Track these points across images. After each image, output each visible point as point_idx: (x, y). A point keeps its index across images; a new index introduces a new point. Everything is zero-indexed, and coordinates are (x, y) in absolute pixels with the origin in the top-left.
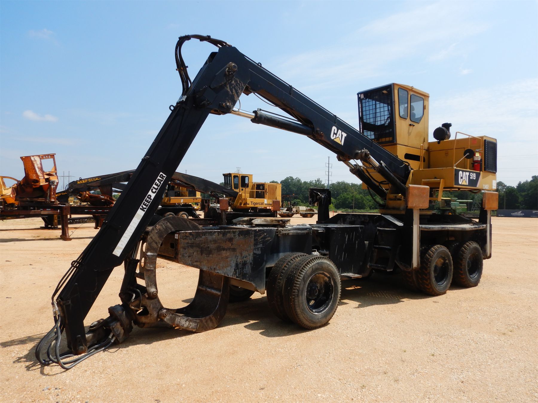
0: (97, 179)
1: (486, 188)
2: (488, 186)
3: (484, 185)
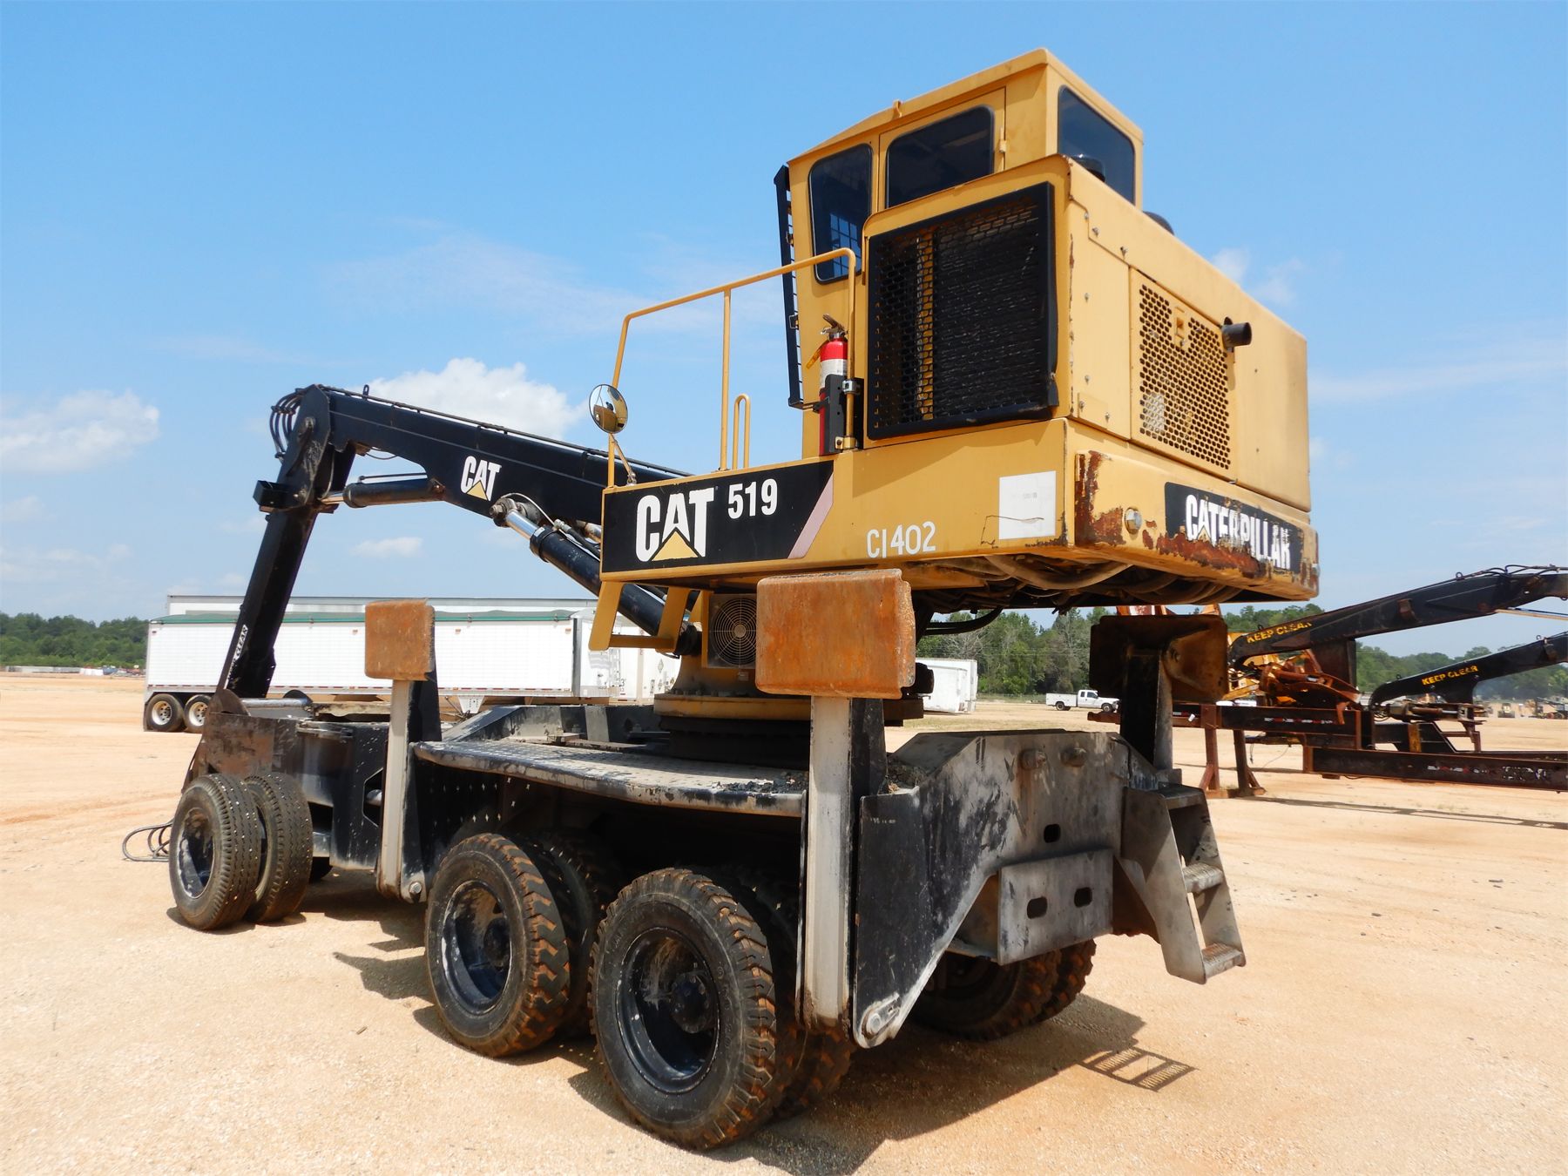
0: (1299, 627)
1: (904, 547)
2: (926, 532)
3: (873, 535)
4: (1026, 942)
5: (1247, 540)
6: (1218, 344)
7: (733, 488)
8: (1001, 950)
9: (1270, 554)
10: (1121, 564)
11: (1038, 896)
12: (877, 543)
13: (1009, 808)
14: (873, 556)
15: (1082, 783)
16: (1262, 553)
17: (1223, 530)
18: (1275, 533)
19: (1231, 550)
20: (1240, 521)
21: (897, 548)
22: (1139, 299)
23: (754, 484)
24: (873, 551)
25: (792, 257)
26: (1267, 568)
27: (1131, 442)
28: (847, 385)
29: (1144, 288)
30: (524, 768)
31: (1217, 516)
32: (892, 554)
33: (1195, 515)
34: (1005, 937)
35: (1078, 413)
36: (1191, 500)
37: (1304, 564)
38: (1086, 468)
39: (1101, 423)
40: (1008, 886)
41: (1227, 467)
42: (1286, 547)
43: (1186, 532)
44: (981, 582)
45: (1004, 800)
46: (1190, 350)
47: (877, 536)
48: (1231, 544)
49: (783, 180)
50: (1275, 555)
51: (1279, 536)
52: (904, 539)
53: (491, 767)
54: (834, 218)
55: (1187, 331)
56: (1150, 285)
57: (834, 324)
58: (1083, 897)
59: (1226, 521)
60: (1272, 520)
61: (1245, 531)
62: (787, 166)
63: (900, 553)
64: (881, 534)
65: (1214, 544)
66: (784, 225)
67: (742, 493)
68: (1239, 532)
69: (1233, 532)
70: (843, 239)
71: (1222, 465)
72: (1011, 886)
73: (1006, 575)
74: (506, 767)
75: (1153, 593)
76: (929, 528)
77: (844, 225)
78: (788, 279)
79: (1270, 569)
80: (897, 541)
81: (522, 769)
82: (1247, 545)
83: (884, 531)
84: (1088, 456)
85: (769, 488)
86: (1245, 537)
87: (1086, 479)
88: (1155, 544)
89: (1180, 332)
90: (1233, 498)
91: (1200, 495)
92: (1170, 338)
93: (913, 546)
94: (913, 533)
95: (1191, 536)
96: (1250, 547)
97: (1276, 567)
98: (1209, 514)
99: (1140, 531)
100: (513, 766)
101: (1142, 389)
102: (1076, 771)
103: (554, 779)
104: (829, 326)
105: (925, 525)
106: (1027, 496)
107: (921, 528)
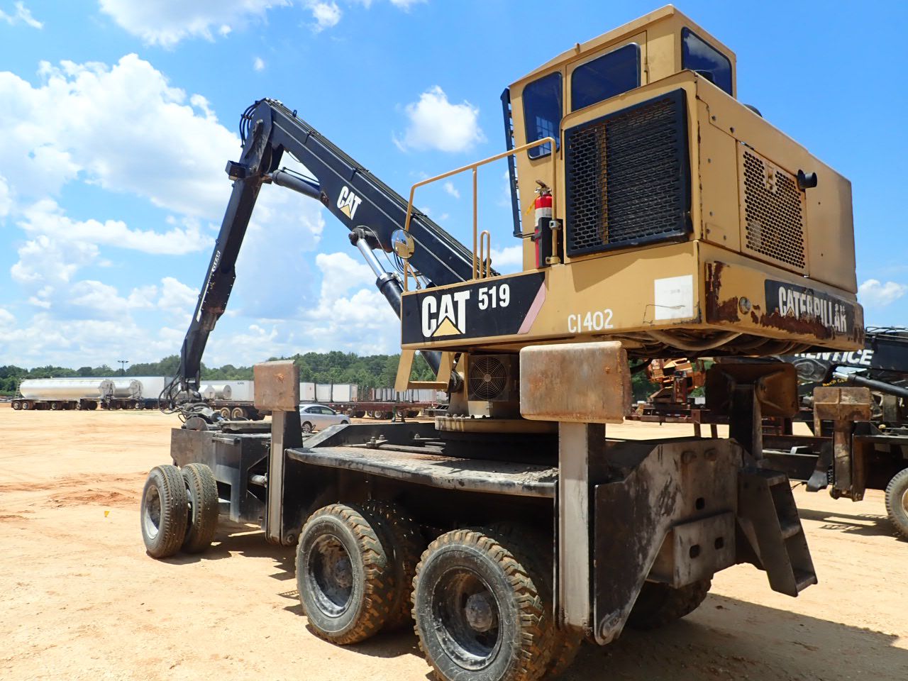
1: (592, 326)
2: (606, 316)
3: (572, 319)
4: (689, 573)
5: (818, 314)
6: (795, 187)
7: (481, 290)
8: (676, 579)
9: (833, 323)
10: (735, 333)
11: (695, 544)
12: (574, 323)
13: (677, 489)
14: (573, 331)
15: (716, 471)
16: (828, 322)
17: (803, 308)
18: (837, 309)
19: (808, 322)
20: (813, 302)
21: (587, 327)
22: (743, 161)
23: (494, 288)
24: (572, 329)
25: (513, 144)
26: (832, 332)
27: (741, 253)
28: (552, 224)
29: (746, 153)
30: (362, 465)
31: (799, 300)
32: (585, 330)
33: (785, 300)
34: (678, 571)
35: (706, 237)
36: (782, 290)
37: (856, 329)
38: (713, 272)
39: (721, 242)
40: (678, 538)
41: (803, 267)
42: (843, 318)
43: (779, 311)
44: (641, 345)
45: (674, 483)
46: (777, 192)
47: (575, 318)
48: (808, 318)
49: (506, 97)
50: (837, 324)
51: (839, 311)
52: (592, 320)
53: (340, 465)
54: (538, 119)
55: (775, 179)
56: (750, 151)
57: (543, 186)
58: (719, 543)
59: (805, 303)
60: (835, 301)
61: (817, 308)
62: (508, 88)
63: (590, 329)
64: (577, 317)
65: (797, 318)
66: (507, 125)
67: (487, 293)
68: (813, 310)
69: (809, 310)
70: (545, 132)
71: (800, 266)
72: (680, 538)
73: (657, 341)
74: (350, 465)
75: (754, 349)
76: (608, 314)
77: (545, 123)
78: (511, 158)
79: (834, 333)
80: (588, 321)
81: (360, 466)
82: (819, 317)
83: (579, 316)
84: (714, 265)
85: (504, 290)
86: (817, 312)
87: (712, 279)
88: (759, 320)
89: (770, 181)
90: (808, 288)
91: (787, 287)
92: (764, 185)
93: (598, 325)
94: (598, 317)
95: (783, 314)
96: (821, 319)
97: (837, 331)
98: (794, 299)
99: (750, 312)
100: (354, 464)
101: (747, 219)
102: (712, 463)
103: (382, 472)
104: (540, 188)
105: (606, 311)
106: (673, 292)
107: (603, 313)
